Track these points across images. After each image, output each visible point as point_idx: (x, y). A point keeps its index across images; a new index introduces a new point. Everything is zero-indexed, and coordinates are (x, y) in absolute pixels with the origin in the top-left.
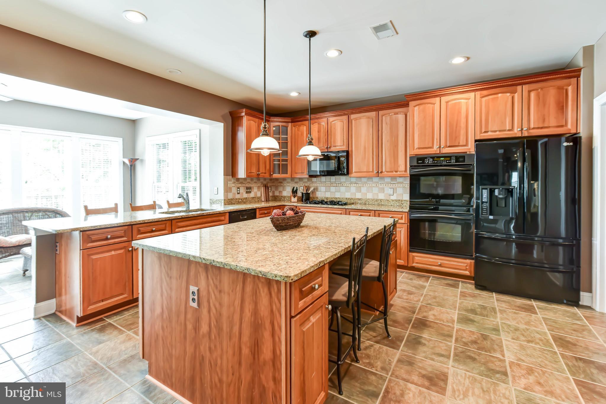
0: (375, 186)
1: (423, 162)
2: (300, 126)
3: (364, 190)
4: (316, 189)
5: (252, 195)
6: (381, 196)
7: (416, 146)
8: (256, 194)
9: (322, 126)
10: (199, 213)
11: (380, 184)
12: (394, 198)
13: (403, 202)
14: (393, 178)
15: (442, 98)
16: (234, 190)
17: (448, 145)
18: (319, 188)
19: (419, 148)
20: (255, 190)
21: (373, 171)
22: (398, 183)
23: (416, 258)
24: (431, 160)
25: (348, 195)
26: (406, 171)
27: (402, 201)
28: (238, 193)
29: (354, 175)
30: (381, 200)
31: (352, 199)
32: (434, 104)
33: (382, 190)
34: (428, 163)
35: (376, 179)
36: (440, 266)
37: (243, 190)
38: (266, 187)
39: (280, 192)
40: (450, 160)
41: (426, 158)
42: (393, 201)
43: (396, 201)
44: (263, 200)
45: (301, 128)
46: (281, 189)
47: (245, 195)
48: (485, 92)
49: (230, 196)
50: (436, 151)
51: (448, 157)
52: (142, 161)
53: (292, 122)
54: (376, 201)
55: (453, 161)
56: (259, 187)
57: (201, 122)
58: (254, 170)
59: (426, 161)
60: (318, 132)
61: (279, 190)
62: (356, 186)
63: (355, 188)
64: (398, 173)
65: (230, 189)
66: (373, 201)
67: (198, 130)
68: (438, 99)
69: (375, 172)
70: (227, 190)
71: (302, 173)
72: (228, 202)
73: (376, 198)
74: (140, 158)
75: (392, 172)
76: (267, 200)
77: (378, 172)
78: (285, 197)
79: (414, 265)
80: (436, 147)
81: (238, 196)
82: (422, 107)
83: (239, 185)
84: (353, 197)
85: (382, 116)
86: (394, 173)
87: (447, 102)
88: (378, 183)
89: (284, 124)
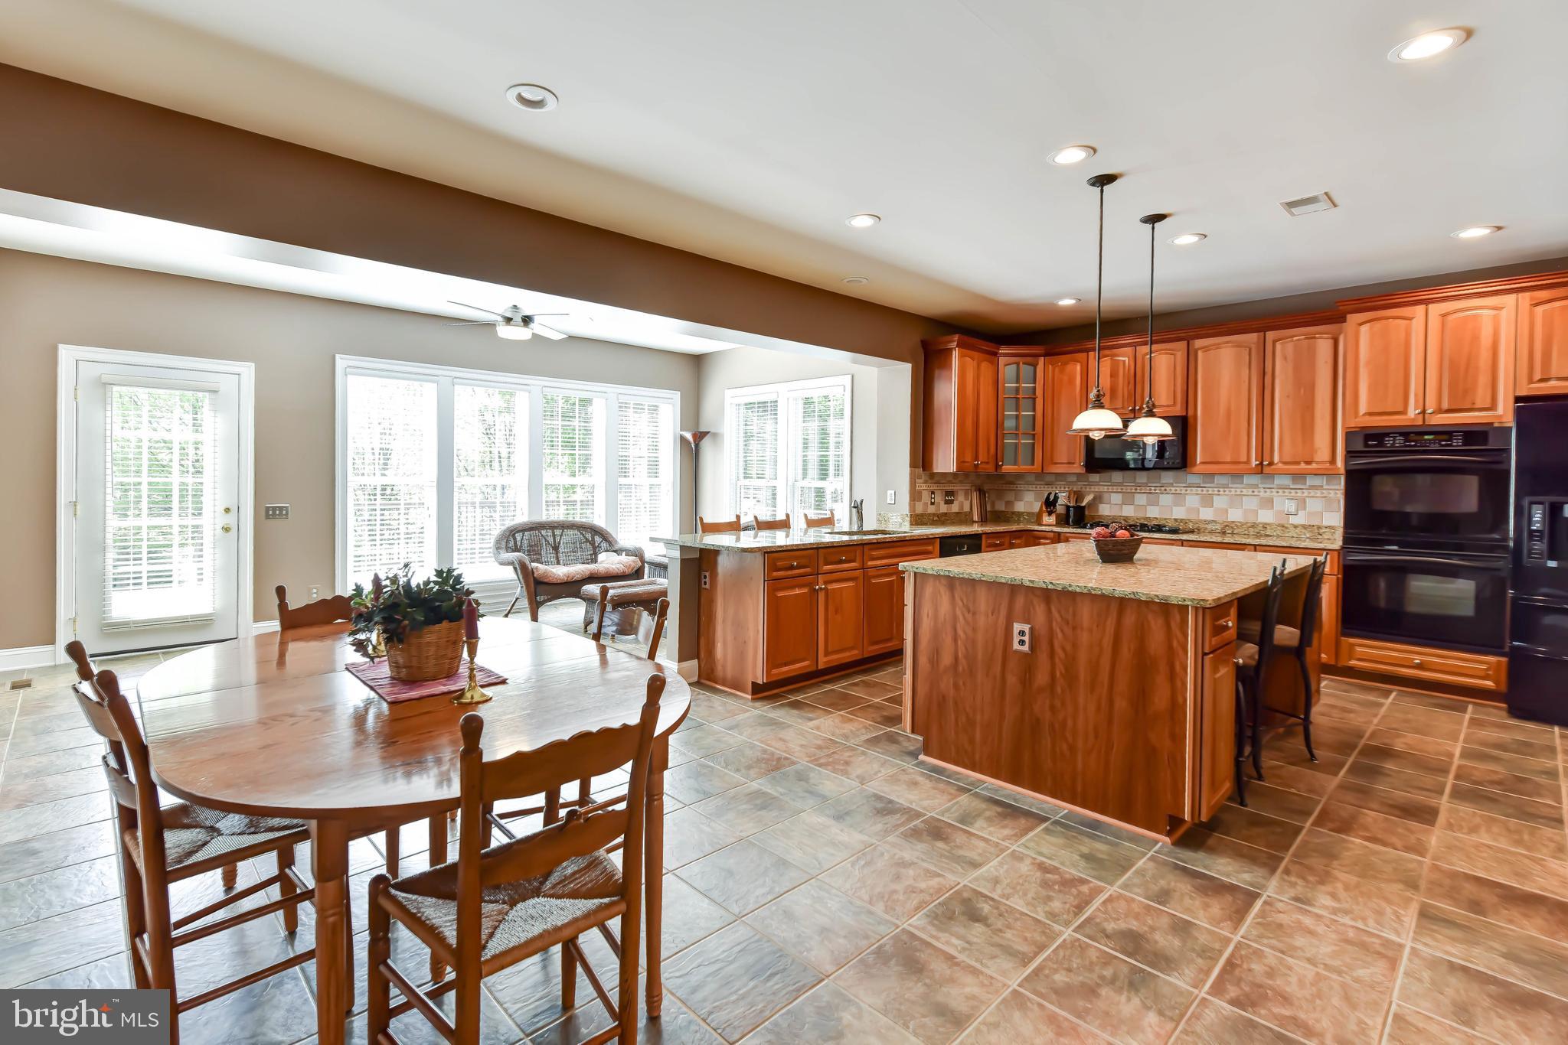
0: (1250, 493)
1: (1381, 444)
2: (1065, 363)
3: (1220, 502)
4: (1098, 499)
5: (955, 508)
6: (1265, 516)
7: (1363, 408)
8: (961, 506)
9: (1121, 364)
10: (877, 537)
11: (1262, 490)
12: (1300, 519)
13: (1321, 531)
14: (1299, 477)
15: (1430, 306)
16: (926, 496)
17: (1445, 406)
18: (1106, 496)
19: (1371, 414)
20: (961, 498)
21: (1248, 462)
22: (1312, 487)
23: (1358, 649)
24: (1400, 440)
25: (1179, 513)
26: (1333, 461)
27: (1319, 528)
28: (932, 503)
29: (1198, 468)
30: (1265, 526)
31: (1190, 520)
32: (1410, 319)
33: (1268, 503)
34: (1393, 445)
35: (1254, 480)
36: (1420, 667)
37: (939, 498)
38: (982, 492)
39: (1009, 503)
40: (1450, 440)
41: (1387, 435)
42: (1296, 527)
43: (1304, 527)
44: (976, 518)
45: (1069, 368)
46: (1010, 496)
47: (944, 508)
48: (1543, 294)
49: (919, 509)
50: (1413, 420)
51: (1445, 433)
52: (715, 435)
53: (1045, 355)
54: (1253, 526)
55: (1457, 443)
56: (967, 493)
57: (855, 362)
58: (969, 458)
59: (1389, 441)
60: (1111, 376)
61: (1007, 500)
62: (1200, 492)
63: (1197, 497)
64: (1314, 466)
65: (920, 493)
66: (1244, 528)
67: (849, 377)
68: (1420, 309)
69: (1254, 463)
70: (915, 496)
71: (1069, 463)
72: (917, 520)
73: (1251, 519)
74: (712, 430)
75: (1298, 463)
76: (983, 520)
77: (1261, 464)
78: (1020, 514)
79: (1353, 663)
80: (1412, 412)
81: (931, 509)
82: (1378, 325)
83: (934, 487)
84: (1193, 517)
85: (1274, 342)
86: (1303, 466)
87: (1444, 316)
88: (1256, 486)
89: (1029, 359)
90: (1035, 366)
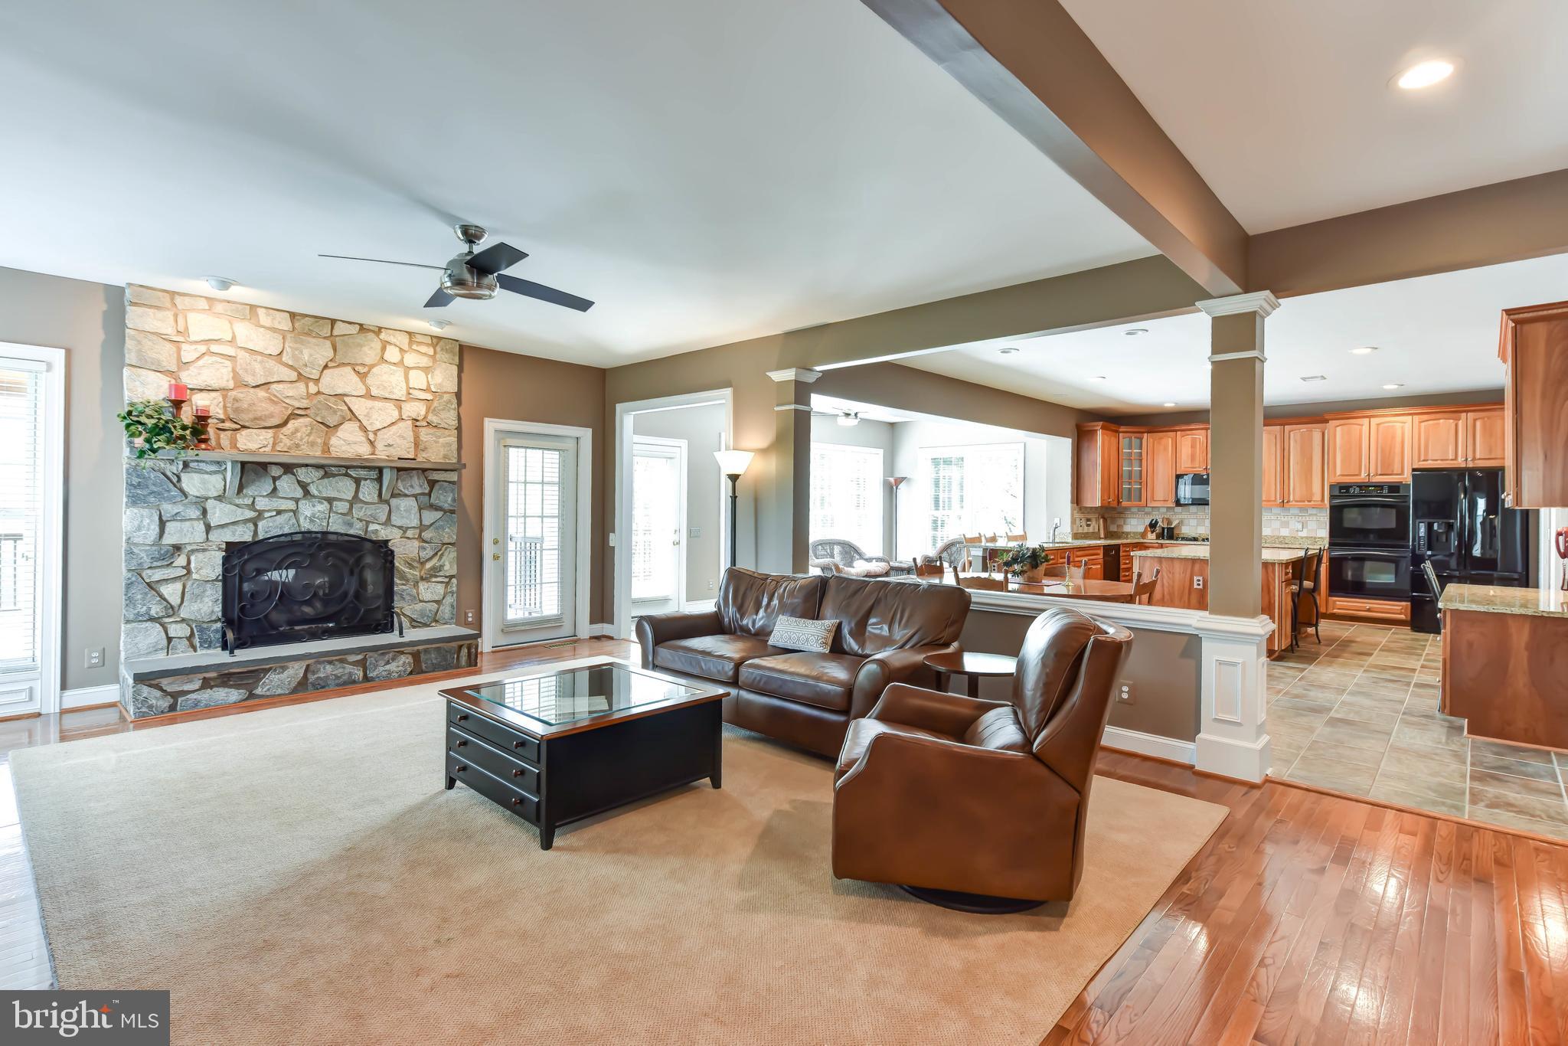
0: (1277, 519)
1: (1348, 491)
2: (1161, 438)
4: (1181, 523)
5: (1091, 530)
6: (1286, 532)
7: (1338, 472)
8: (1094, 527)
9: (1198, 440)
10: (1061, 545)
11: (1283, 517)
12: (1304, 534)
13: (1319, 539)
14: (1303, 509)
15: (1372, 419)
16: (1078, 521)
17: (1379, 472)
18: (1186, 522)
19: (1342, 475)
20: (1093, 523)
21: (1275, 500)
22: (1310, 515)
23: (1338, 603)
24: (1357, 489)
26: (1323, 500)
27: (1315, 538)
28: (1081, 526)
30: (1284, 538)
32: (1362, 425)
33: (1286, 525)
34: (1354, 492)
35: (1276, 510)
36: (1369, 610)
37: (1084, 523)
38: (1107, 520)
39: (1120, 526)
40: (1382, 489)
41: (1351, 487)
42: (1302, 538)
43: (1307, 538)
44: (1102, 536)
45: (1164, 441)
46: (1120, 522)
47: (1086, 529)
48: (1425, 417)
49: (1076, 529)
50: (1363, 479)
51: (1379, 486)
52: (910, 480)
53: (1148, 432)
54: (1278, 538)
55: (1385, 492)
56: (1097, 520)
57: (1027, 435)
58: (1106, 497)
59: (1352, 490)
60: (1192, 447)
61: (1119, 524)
64: (1312, 503)
65: (1076, 519)
66: (1273, 539)
67: (1022, 446)
68: (1366, 421)
69: (1279, 501)
70: (1073, 522)
71: (1164, 501)
72: (1076, 536)
73: (1276, 533)
74: (906, 477)
75: (1304, 501)
76: (1106, 538)
77: (1283, 501)
78: (1128, 533)
79: (1335, 611)
80: (1363, 475)
81: (1081, 530)
82: (1345, 427)
83: (1082, 516)
85: (1290, 432)
86: (1306, 503)
87: (1378, 425)
88: (1279, 514)
89: (1138, 435)
90: (1141, 439)
